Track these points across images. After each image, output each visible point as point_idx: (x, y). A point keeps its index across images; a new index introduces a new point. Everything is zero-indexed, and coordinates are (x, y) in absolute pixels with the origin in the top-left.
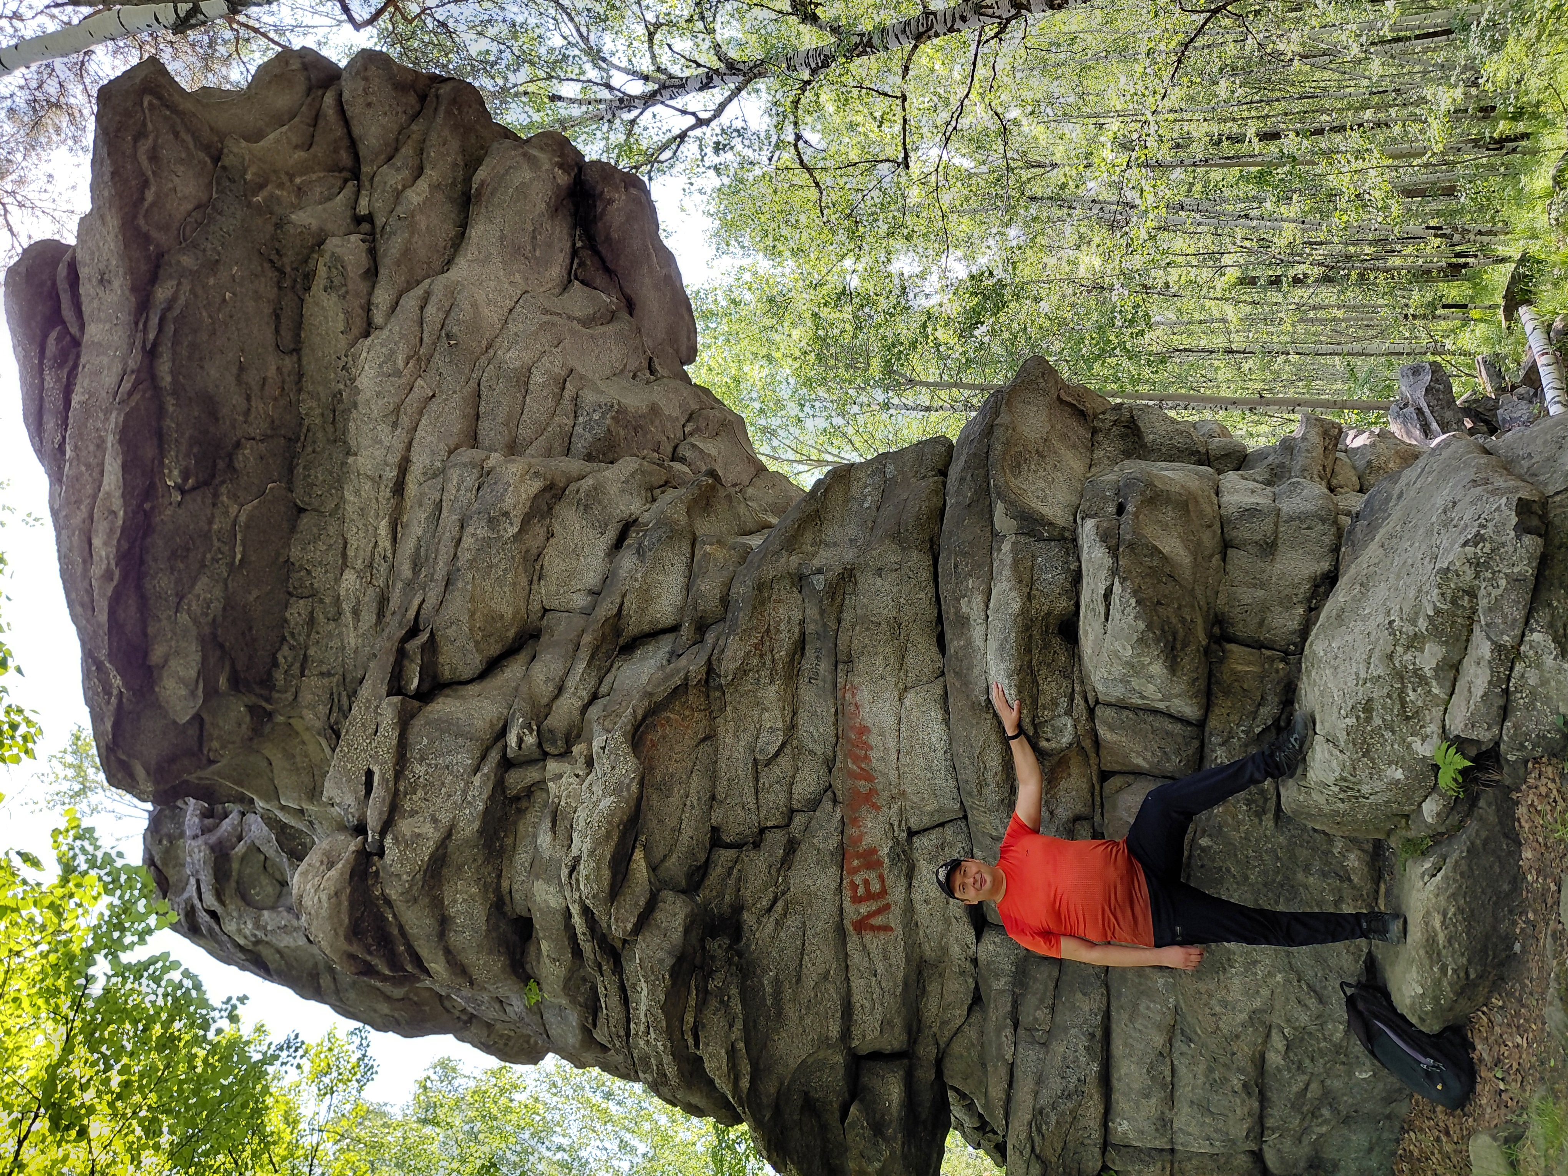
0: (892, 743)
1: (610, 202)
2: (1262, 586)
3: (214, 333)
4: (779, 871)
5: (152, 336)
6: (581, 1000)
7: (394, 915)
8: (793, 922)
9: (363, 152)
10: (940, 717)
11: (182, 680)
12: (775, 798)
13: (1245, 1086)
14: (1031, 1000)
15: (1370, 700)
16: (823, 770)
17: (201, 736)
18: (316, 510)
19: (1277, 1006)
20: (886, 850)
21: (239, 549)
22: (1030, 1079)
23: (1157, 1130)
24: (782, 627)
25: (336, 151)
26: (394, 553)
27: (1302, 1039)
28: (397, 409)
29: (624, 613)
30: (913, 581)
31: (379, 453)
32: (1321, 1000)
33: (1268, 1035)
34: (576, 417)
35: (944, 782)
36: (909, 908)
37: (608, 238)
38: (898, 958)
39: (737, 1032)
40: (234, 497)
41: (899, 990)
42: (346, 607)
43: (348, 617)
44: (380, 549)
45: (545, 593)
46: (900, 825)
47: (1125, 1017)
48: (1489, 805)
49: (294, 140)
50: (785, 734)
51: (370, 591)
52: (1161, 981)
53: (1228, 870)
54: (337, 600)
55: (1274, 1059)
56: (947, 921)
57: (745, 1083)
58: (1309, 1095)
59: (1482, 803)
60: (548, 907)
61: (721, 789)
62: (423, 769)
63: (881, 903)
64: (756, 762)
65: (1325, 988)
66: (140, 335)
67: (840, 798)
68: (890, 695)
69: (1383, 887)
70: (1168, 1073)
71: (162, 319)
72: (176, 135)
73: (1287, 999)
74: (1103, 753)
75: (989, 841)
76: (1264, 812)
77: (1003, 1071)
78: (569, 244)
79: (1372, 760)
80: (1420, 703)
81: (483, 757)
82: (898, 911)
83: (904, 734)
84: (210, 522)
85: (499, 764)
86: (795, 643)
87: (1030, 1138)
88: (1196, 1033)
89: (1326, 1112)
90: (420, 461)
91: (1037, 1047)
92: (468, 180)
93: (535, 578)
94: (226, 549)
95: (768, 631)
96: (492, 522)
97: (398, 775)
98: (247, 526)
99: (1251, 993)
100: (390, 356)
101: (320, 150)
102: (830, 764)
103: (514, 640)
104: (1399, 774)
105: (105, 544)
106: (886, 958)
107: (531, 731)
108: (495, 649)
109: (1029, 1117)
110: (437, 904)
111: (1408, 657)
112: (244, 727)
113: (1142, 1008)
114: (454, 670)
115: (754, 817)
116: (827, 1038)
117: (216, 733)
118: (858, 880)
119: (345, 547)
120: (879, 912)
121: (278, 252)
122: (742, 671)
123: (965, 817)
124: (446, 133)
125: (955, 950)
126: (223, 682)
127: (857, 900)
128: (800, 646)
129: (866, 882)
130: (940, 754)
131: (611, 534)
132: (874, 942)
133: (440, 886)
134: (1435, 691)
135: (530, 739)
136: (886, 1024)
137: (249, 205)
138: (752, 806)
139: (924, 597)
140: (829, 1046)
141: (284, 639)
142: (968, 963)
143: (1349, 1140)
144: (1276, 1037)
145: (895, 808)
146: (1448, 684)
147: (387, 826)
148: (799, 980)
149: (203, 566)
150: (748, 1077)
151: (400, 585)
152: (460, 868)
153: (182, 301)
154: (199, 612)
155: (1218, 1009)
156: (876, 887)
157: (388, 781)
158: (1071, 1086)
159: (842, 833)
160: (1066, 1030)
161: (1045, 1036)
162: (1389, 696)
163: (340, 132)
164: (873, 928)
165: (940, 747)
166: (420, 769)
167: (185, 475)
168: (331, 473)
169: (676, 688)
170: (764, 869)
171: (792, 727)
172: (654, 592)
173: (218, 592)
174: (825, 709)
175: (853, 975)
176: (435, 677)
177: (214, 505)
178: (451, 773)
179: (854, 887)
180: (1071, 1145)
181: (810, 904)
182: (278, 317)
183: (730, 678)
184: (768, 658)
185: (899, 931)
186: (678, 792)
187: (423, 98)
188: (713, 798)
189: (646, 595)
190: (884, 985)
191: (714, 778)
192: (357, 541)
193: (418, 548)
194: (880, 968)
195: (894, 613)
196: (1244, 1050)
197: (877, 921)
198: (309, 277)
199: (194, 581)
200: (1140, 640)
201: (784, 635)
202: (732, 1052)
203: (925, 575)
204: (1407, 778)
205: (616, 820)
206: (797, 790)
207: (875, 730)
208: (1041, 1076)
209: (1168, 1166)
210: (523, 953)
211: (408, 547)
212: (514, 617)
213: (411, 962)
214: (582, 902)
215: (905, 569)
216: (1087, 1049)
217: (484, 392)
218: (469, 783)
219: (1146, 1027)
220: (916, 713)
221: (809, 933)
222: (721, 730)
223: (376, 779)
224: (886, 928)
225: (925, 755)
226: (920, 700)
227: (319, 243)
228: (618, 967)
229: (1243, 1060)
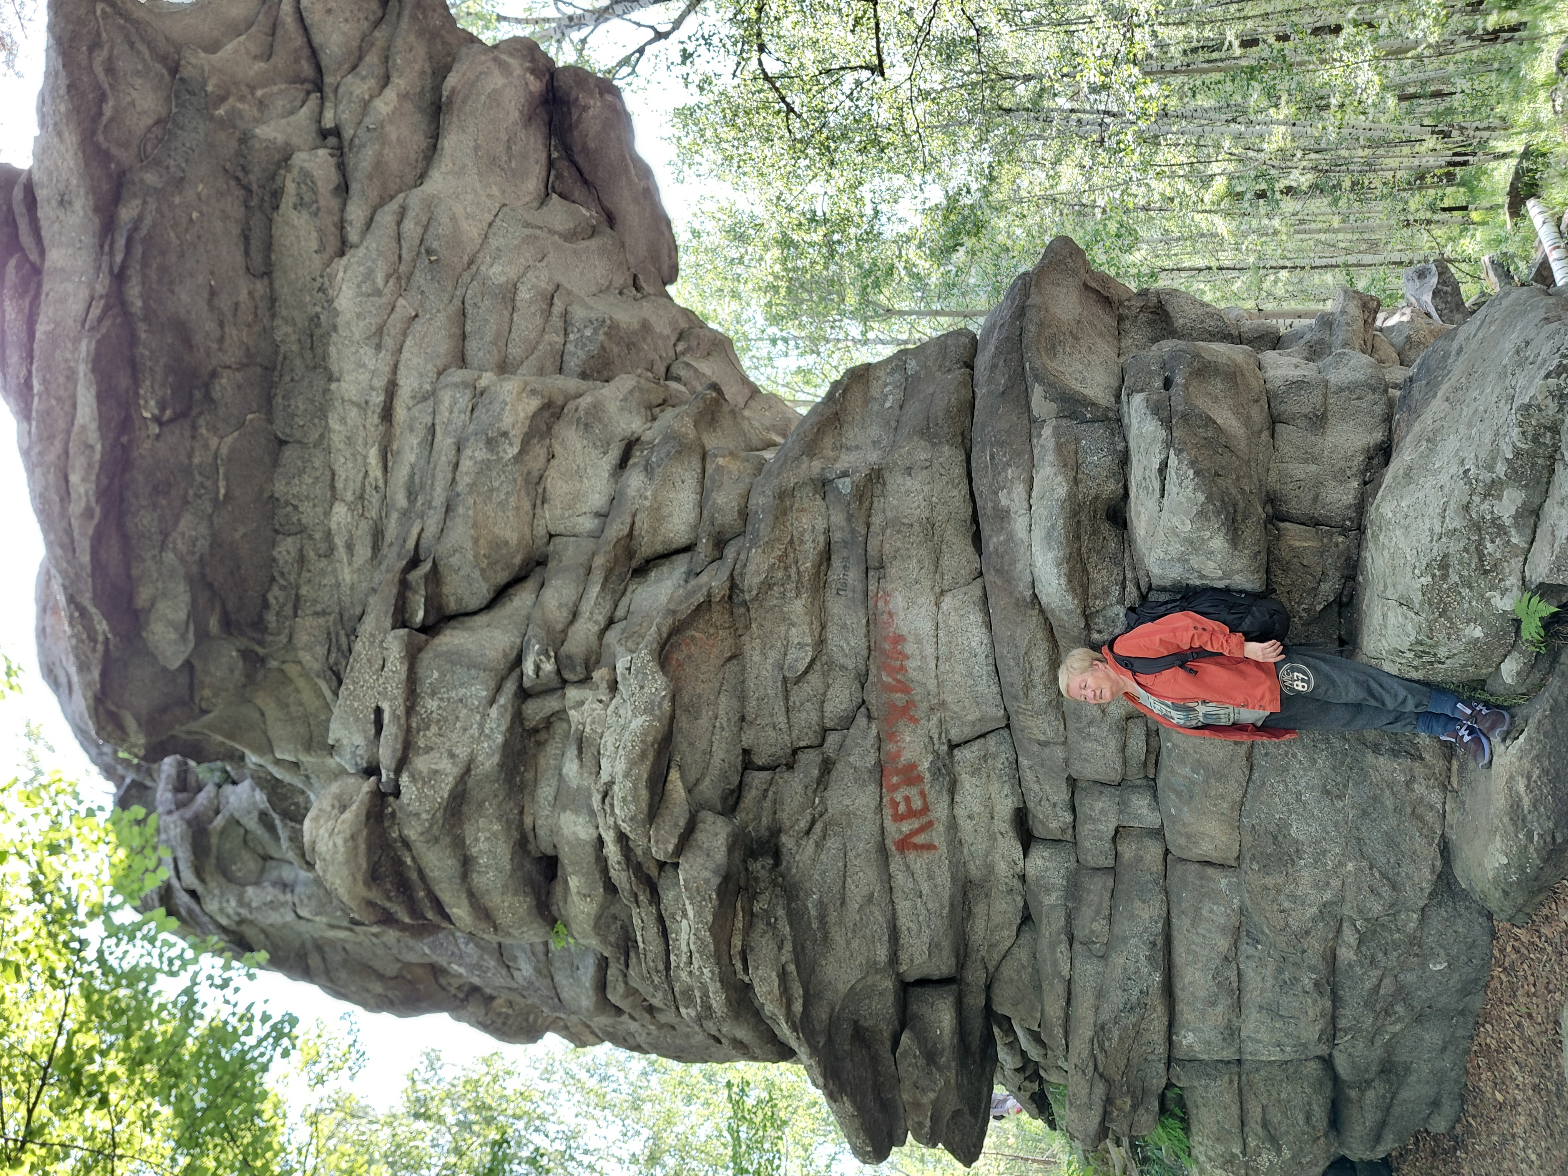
0: (929, 650)
1: (585, 108)
2: (1315, 460)
3: (182, 255)
4: (815, 791)
5: (119, 258)
6: (612, 939)
7: (413, 858)
8: (833, 844)
9: (325, 61)
10: (980, 620)
11: (171, 623)
12: (807, 717)
13: (1316, 984)
14: (1086, 913)
15: (1446, 556)
16: (856, 686)
17: (191, 684)
18: (299, 442)
19: (1349, 897)
20: (926, 765)
21: (222, 484)
22: (1089, 994)
23: (1224, 1039)
24: (807, 537)
25: (297, 61)
26: (386, 482)
27: (1375, 932)
28: (380, 331)
29: (636, 533)
30: (945, 479)
31: (364, 377)
32: (1394, 888)
33: (1339, 930)
34: (566, 333)
35: (987, 689)
36: (953, 825)
37: (584, 148)
38: (944, 878)
39: (787, 955)
40: (214, 429)
41: (946, 911)
42: (339, 542)
43: (341, 552)
44: (371, 479)
45: (550, 517)
46: (940, 738)
47: (1186, 922)
49: (253, 49)
50: (814, 650)
51: (365, 525)
52: (1224, 882)
54: (328, 535)
55: (1346, 954)
56: (992, 837)
57: (798, 1007)
58: (1382, 992)
60: (578, 839)
61: (751, 710)
62: (435, 704)
63: (924, 820)
64: (785, 680)
65: (1398, 874)
66: (106, 258)
67: (875, 714)
68: (926, 601)
70: (1234, 978)
71: (128, 246)
72: (132, 45)
73: (1359, 889)
75: (1036, 748)
77: (1060, 989)
78: (544, 155)
79: (1450, 620)
81: (499, 689)
82: (941, 829)
83: (943, 639)
84: (190, 456)
85: (516, 695)
86: (820, 554)
87: (1093, 1055)
88: (1263, 932)
89: (1400, 1009)
90: (408, 384)
91: (1095, 961)
92: (437, 88)
93: (539, 502)
94: (208, 483)
95: (791, 542)
96: (491, 444)
97: (410, 711)
98: (230, 460)
99: (1321, 886)
100: (369, 275)
101: (280, 60)
102: (862, 679)
103: (521, 567)
104: (1478, 633)
105: (84, 480)
106: (931, 877)
107: (548, 657)
108: (502, 577)
109: (1090, 1034)
110: (459, 844)
111: (1486, 506)
112: (237, 673)
113: (1204, 912)
114: (460, 600)
115: (786, 737)
116: (875, 963)
117: (207, 680)
118: (899, 797)
119: (333, 479)
120: (921, 830)
121: (244, 168)
122: (767, 585)
123: (1008, 726)
124: (411, 39)
125: (1002, 867)
126: (214, 624)
127: (898, 818)
128: (826, 556)
129: (907, 799)
130: (981, 658)
131: (615, 453)
132: (918, 862)
133: (461, 824)
134: (1515, 540)
135: (548, 667)
136: (934, 947)
137: (212, 118)
138: (784, 726)
139: (959, 493)
140: (877, 971)
141: (273, 579)
142: (1015, 881)
143: (1422, 1039)
144: (1347, 931)
146: (1528, 531)
147: (402, 764)
148: (843, 903)
149: (186, 502)
150: (801, 1001)
151: (395, 516)
152: (481, 805)
153: (148, 221)
154: (185, 551)
155: (1286, 905)
156: (917, 804)
157: (399, 717)
158: (1134, 999)
159: (879, 749)
160: (1125, 940)
161: (1103, 948)
162: (1466, 550)
163: (299, 41)
164: (916, 847)
165: (982, 651)
166: (432, 704)
167: (160, 405)
168: (313, 403)
169: (700, 605)
170: (800, 789)
171: (821, 642)
172: (665, 511)
173: (203, 529)
174: (856, 620)
175: (898, 897)
176: (440, 608)
177: (193, 437)
178: (466, 706)
179: (895, 804)
180: (1135, 1062)
181: (849, 825)
182: (246, 239)
183: (754, 593)
184: (793, 571)
185: (943, 849)
186: (706, 714)
188: (743, 719)
189: (657, 513)
190: (930, 906)
191: (742, 698)
192: (346, 472)
193: (412, 476)
194: (925, 888)
195: (927, 514)
196: (1315, 946)
197: (920, 839)
198: (277, 195)
199: (177, 518)
200: (1200, 513)
201: (809, 545)
202: (783, 975)
203: (958, 471)
204: (1486, 636)
205: (650, 739)
206: (829, 708)
207: (911, 638)
208: (1101, 989)
209: (1236, 1078)
210: (548, 893)
211: (401, 475)
212: (519, 543)
213: (432, 908)
214: (617, 827)
215: (936, 466)
216: (1149, 958)
217: (470, 310)
218: (485, 716)
219: (1210, 932)
220: (954, 617)
221: (851, 854)
222: (747, 648)
223: (386, 717)
224: (930, 847)
225: (965, 661)
226: (958, 604)
227: (285, 158)
228: (655, 897)
229: (1314, 957)
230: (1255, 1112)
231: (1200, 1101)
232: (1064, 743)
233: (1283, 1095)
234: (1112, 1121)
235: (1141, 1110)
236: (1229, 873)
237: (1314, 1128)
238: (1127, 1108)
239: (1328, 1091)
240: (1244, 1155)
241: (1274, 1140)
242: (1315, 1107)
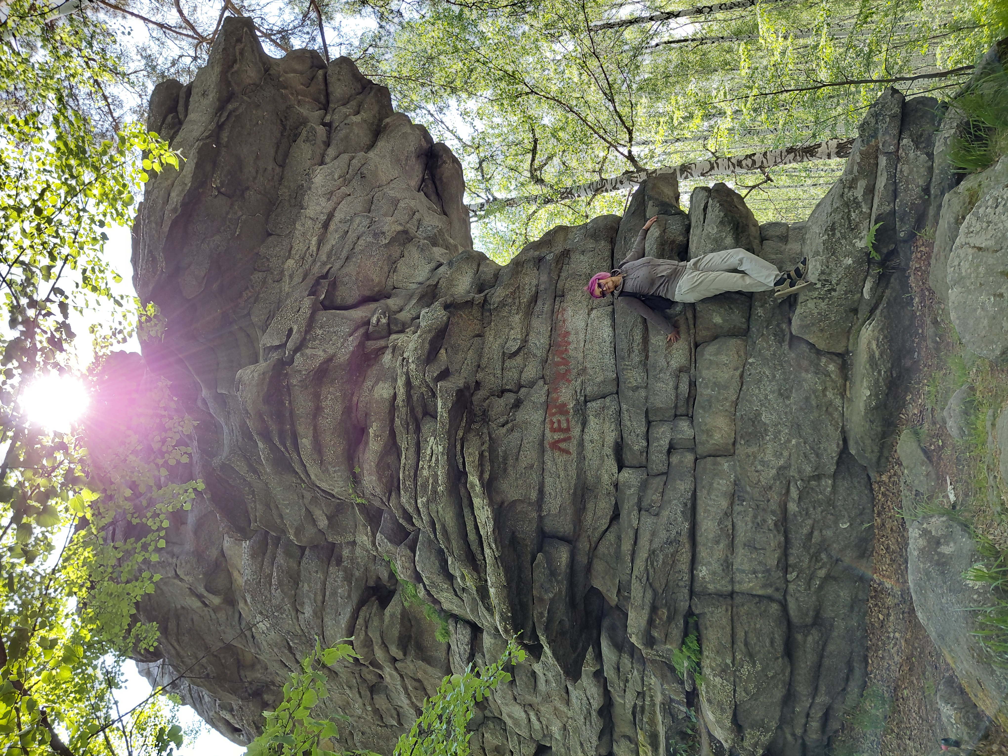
0: (582, 336)
1: (445, 162)
3: (249, 134)
4: (511, 408)
5: (222, 120)
7: (290, 403)
8: (516, 434)
9: (332, 98)
10: (609, 324)
11: (195, 277)
12: (512, 375)
13: (776, 525)
14: (650, 492)
15: (834, 224)
16: (540, 366)
18: (278, 234)
19: (793, 462)
20: (572, 406)
21: (238, 230)
22: (648, 534)
23: (723, 570)
24: (527, 287)
25: (319, 94)
26: (318, 252)
27: (808, 493)
28: (331, 193)
29: (439, 286)
30: (600, 257)
31: (318, 209)
32: (817, 455)
33: (788, 488)
34: (418, 228)
35: (609, 361)
36: (581, 444)
37: (441, 179)
38: (573, 473)
39: (485, 448)
40: (241, 209)
41: (571, 492)
42: (287, 275)
43: (287, 279)
44: (310, 251)
45: (395, 278)
46: (581, 392)
47: (705, 493)
48: (895, 279)
49: (302, 81)
50: (521, 343)
51: (301, 270)
52: (726, 465)
53: (764, 373)
54: (282, 272)
55: (792, 507)
56: (602, 459)
57: (486, 476)
58: (813, 540)
59: (892, 280)
61: (484, 361)
62: (321, 332)
63: (566, 435)
64: (504, 353)
65: (819, 448)
66: (217, 118)
68: (583, 312)
69: (848, 383)
70: (730, 527)
71: (228, 116)
72: (253, 51)
73: (798, 455)
74: (698, 322)
76: (783, 341)
77: (631, 533)
78: (421, 176)
79: (836, 257)
80: (857, 220)
81: (355, 330)
82: (575, 442)
83: (589, 331)
84: (227, 213)
85: (363, 334)
86: (532, 296)
87: (647, 570)
88: (746, 492)
89: (823, 556)
90: (338, 216)
91: (652, 516)
92: (381, 120)
93: (392, 271)
94: (232, 227)
95: (518, 287)
96: (376, 236)
97: (307, 332)
98: (244, 224)
99: (778, 455)
100: (332, 173)
101: (312, 89)
102: (544, 362)
103: (376, 294)
104: (850, 261)
105: (177, 195)
106: (566, 470)
107: (385, 317)
108: (367, 293)
109: (646, 555)
110: (317, 397)
111: (851, 193)
113: (715, 485)
114: (343, 299)
115: (500, 382)
116: (529, 498)
118: (555, 419)
119: (291, 250)
120: (564, 440)
121: (285, 118)
122: (503, 304)
123: (617, 393)
124: (373, 100)
125: (605, 478)
126: (215, 286)
127: (553, 430)
128: (535, 299)
129: (559, 421)
130: (608, 344)
131: (433, 265)
132: (561, 459)
133: (321, 386)
134: (864, 210)
135: (384, 321)
136: (563, 509)
138: (499, 376)
139: (606, 264)
140: (530, 504)
141: (247, 288)
142: (612, 487)
143: (839, 596)
144: (793, 489)
145: (579, 381)
146: (870, 201)
148: (517, 459)
149: (219, 231)
151: (319, 264)
152: (333, 380)
153: (240, 111)
154: (213, 248)
155: (759, 468)
157: (301, 333)
158: (672, 536)
159: (548, 396)
160: (670, 502)
161: (657, 509)
162: (843, 218)
163: (322, 87)
164: (560, 449)
165: (608, 340)
166: (319, 332)
167: (222, 185)
168: (290, 219)
169: (467, 302)
170: (503, 406)
171: (525, 341)
172: (455, 283)
173: (224, 244)
174: (545, 328)
175: (546, 474)
176: (332, 300)
177: (231, 206)
178: (337, 335)
179: (552, 423)
180: (671, 584)
181: (526, 428)
182: (278, 147)
183: (496, 306)
185: (574, 456)
186: (460, 356)
187: (364, 88)
188: (479, 366)
189: (451, 282)
190: (563, 485)
191: (480, 356)
192: (299, 247)
193: (332, 250)
194: (562, 474)
195: (589, 271)
196: (775, 497)
197: (563, 445)
198: (297, 136)
199: (213, 235)
200: (721, 222)
201: (527, 291)
202: (481, 455)
203: (607, 253)
204: (854, 262)
206: (524, 375)
207: (573, 332)
208: (654, 531)
209: (730, 608)
211: (326, 248)
212: (378, 283)
214: (407, 374)
215: (597, 250)
216: (682, 512)
217: (375, 201)
218: (346, 340)
219: (717, 497)
220: (596, 322)
221: (525, 441)
222: (487, 334)
223: (295, 331)
224: (567, 452)
225: (599, 344)
226: (599, 314)
227: (304, 122)
228: (418, 430)
229: (773, 506)
230: (740, 635)
231: (708, 623)
232: (646, 387)
233: (758, 626)
234: (655, 627)
235: (673, 625)
236: (729, 458)
237: (775, 650)
238: (665, 618)
239: (784, 627)
240: (734, 665)
241: (751, 656)
242: (776, 636)
